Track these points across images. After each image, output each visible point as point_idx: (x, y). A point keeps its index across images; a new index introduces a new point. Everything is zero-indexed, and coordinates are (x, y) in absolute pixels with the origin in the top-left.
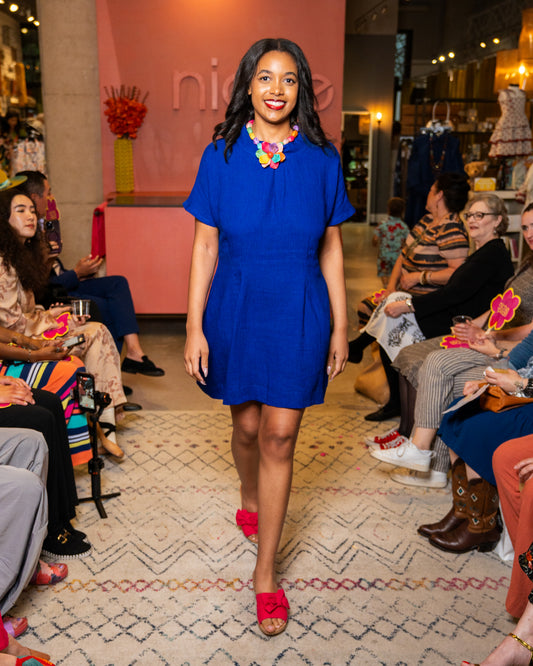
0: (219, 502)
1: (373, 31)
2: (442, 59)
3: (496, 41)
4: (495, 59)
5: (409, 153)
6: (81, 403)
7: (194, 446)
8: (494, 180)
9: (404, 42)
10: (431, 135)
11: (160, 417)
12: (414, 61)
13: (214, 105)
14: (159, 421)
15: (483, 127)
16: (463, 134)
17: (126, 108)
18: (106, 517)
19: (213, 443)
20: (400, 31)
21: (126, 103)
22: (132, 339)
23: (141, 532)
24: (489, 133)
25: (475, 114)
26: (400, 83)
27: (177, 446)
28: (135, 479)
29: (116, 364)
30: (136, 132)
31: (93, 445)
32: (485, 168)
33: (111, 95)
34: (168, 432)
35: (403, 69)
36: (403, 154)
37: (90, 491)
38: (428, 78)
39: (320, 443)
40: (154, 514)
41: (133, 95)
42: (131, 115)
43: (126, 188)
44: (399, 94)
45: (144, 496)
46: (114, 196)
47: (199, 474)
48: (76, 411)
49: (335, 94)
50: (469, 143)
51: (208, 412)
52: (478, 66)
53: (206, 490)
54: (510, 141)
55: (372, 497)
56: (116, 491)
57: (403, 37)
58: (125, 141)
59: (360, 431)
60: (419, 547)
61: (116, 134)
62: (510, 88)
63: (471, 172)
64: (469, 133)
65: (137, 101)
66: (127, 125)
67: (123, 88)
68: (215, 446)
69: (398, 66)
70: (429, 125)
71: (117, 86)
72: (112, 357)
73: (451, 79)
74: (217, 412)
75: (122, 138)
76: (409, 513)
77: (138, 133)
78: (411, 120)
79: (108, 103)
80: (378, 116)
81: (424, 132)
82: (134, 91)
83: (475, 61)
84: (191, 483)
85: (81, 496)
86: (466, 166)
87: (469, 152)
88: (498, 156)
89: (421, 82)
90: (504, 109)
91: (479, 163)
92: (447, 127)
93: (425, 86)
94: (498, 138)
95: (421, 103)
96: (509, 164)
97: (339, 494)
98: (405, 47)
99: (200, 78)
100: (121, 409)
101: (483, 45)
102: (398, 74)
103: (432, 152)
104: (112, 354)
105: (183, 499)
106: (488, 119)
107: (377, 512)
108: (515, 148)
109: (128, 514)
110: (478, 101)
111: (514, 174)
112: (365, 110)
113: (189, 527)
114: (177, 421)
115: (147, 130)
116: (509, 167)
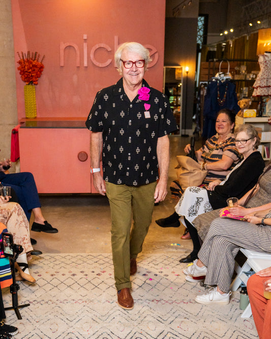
0: (88, 309)
1: (183, 15)
2: (226, 33)
3: (259, 22)
4: (257, 34)
5: (205, 92)
6: (5, 252)
7: (74, 275)
8: (255, 110)
9: (203, 22)
10: (218, 82)
11: (53, 258)
12: (209, 34)
13: (86, 64)
14: (53, 260)
15: (250, 77)
16: (238, 81)
17: (31, 66)
18: (21, 319)
19: (85, 273)
20: (200, 15)
21: (31, 63)
22: (37, 211)
23: (42, 328)
24: (253, 81)
25: (245, 69)
26: (201, 47)
27: (63, 275)
28: (38, 295)
29: (26, 227)
30: (37, 81)
31: (13, 276)
32: (250, 103)
33: (22, 58)
34: (58, 267)
35: (202, 38)
36: (202, 93)
37: (11, 303)
38: (217, 45)
39: (149, 272)
40: (50, 316)
41: (35, 57)
42: (34, 70)
43: (31, 115)
44: (200, 54)
45: (44, 306)
46: (25, 121)
47: (76, 292)
48: (3, 256)
49: (159, 56)
50: (241, 86)
51: (82, 254)
52: (248, 38)
53: (80, 302)
54: (265, 87)
55: (179, 305)
56: (27, 303)
57: (203, 19)
58: (30, 86)
59: (173, 265)
60: (206, 335)
61: (25, 82)
62: (265, 54)
63: (242, 106)
64: (241, 81)
65: (37, 61)
66: (32, 76)
67: (29, 53)
68: (86, 275)
69: (199, 37)
70: (217, 76)
71: (25, 52)
72: (23, 223)
73: (231, 46)
74: (88, 254)
75: (29, 84)
76: (200, 314)
77: (39, 82)
78: (206, 72)
79: (20, 63)
80: (187, 69)
81: (214, 80)
82: (36, 55)
83: (246, 35)
84: (72, 297)
85: (6, 306)
86: (239, 102)
87: (241, 92)
88: (258, 96)
89: (213, 47)
90: (262, 67)
91: (247, 100)
92: (227, 77)
93: (215, 49)
94: (258, 85)
95: (213, 61)
96: (264, 100)
97: (159, 303)
98: (204, 25)
99: (76, 47)
100: (30, 254)
101: (251, 25)
102: (199, 42)
103: (218, 92)
104: (24, 221)
105: (66, 307)
106: (253, 72)
107: (182, 314)
108: (269, 90)
109: (34, 317)
110: (247, 60)
111: (267, 106)
112: (179, 65)
113: (71, 324)
114: (63, 260)
115: (44, 79)
116: (265, 103)
